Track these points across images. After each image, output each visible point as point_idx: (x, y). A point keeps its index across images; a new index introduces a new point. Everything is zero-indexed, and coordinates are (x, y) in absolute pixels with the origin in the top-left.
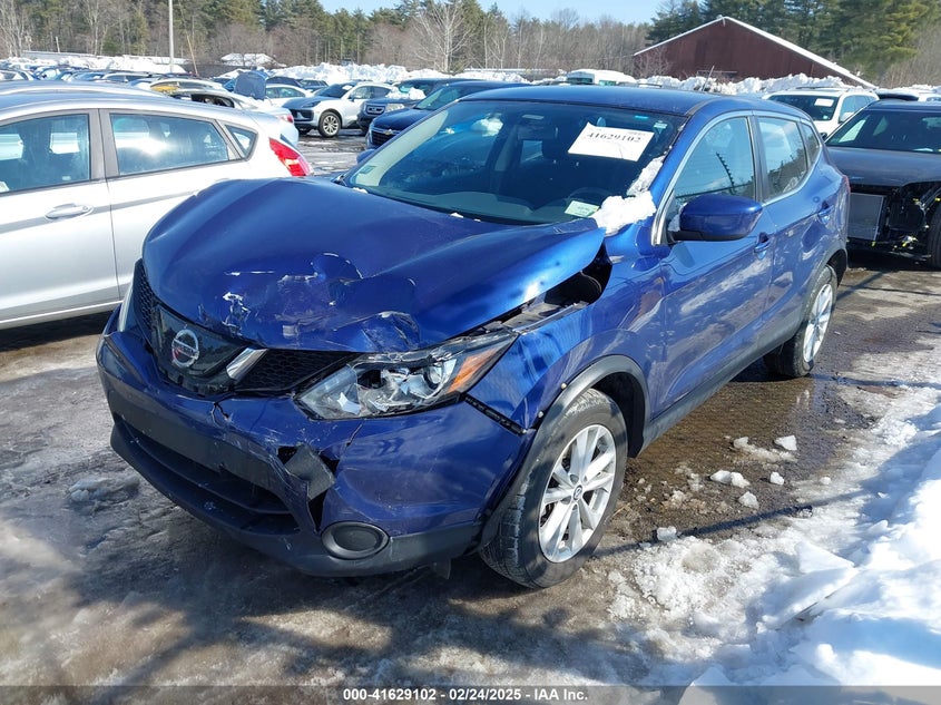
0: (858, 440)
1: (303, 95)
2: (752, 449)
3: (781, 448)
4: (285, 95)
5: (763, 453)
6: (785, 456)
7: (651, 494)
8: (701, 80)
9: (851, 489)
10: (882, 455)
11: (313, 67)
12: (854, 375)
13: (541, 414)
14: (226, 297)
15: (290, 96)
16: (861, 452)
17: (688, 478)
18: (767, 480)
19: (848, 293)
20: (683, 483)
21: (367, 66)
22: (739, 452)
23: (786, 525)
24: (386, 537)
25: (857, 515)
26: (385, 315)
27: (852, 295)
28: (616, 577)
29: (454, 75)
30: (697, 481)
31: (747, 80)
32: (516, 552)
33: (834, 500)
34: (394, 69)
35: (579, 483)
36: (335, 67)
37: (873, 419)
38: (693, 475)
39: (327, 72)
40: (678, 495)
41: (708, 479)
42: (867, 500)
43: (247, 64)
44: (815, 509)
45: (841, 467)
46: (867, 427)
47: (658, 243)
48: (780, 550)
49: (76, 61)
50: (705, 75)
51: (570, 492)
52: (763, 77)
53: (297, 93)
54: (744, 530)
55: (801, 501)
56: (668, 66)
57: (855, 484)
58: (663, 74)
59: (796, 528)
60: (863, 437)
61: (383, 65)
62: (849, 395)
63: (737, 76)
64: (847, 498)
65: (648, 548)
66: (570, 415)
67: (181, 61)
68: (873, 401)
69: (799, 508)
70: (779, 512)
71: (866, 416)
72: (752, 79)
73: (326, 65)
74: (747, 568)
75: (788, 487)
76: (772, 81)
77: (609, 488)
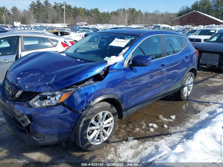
0: (192, 117)
1: (90, 31)
2: (163, 118)
3: (171, 118)
4: (86, 32)
5: (165, 119)
6: (171, 120)
7: (131, 129)
8: (188, 26)
9: (184, 130)
10: (197, 121)
11: (95, 25)
12: (199, 100)
13: (84, 108)
14: (18, 79)
15: (87, 32)
16: (192, 120)
17: (143, 125)
18: (163, 126)
19: (207, 79)
20: (140, 126)
21: (107, 25)
22: (159, 119)
23: (162, 138)
24: (45, 136)
25: (182, 137)
26: (47, 83)
27: (208, 79)
28: (113, 149)
29: (128, 26)
30: (145, 126)
31: (200, 26)
32: (80, 142)
33: (178, 132)
34: (114, 25)
35: (101, 125)
36: (100, 25)
37: (199, 112)
38: (144, 124)
39: (98, 26)
40: (137, 129)
41: (148, 125)
42: (187, 133)
43: (81, 25)
44: (172, 135)
45: (184, 124)
46: (196, 114)
47: (126, 67)
48: (157, 145)
49: (44, 25)
50: (189, 25)
51: (98, 128)
52: (204, 25)
53: (89, 31)
54: (151, 139)
55: (170, 132)
56: (180, 23)
57: (186, 128)
58: (178, 25)
59: (164, 139)
60: (194, 116)
61: (111, 24)
62: (195, 105)
63: (197, 25)
64: (182, 132)
65: (124, 142)
66: (96, 109)
67: (67, 24)
68: (201, 107)
69: (168, 134)
70: (163, 135)
71: (197, 111)
72: (201, 26)
73: (98, 25)
74: (146, 149)
75: (168, 128)
76: (206, 26)
77: (112, 127)
